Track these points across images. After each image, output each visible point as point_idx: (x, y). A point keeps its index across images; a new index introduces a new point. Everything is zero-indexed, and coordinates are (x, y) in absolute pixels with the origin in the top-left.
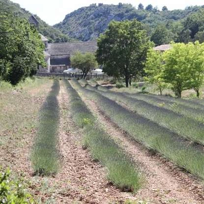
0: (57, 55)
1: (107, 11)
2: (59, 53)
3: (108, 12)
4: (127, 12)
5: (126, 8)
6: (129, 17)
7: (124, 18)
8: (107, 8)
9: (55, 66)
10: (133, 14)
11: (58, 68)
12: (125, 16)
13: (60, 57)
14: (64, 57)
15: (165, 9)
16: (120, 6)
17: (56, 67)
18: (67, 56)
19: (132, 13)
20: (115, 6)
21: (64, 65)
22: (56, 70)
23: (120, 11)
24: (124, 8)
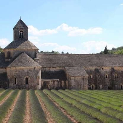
0: (49, 67)
2: (52, 65)
11: (50, 83)
15: (62, 53)
17: (48, 82)
21: (58, 80)
22: (48, 85)
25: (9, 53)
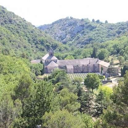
1: (75, 22)
4: (86, 24)
5: (86, 21)
15: (106, 22)
16: (82, 20)
19: (89, 24)
23: (82, 23)
25: (48, 61)
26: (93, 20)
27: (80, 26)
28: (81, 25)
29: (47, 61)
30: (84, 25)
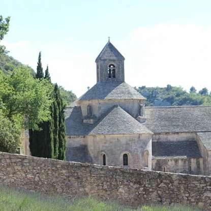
0: (166, 133)
1: (152, 94)
2: (172, 129)
3: (154, 95)
4: (178, 95)
5: (176, 91)
6: (180, 102)
7: (175, 103)
8: (152, 92)
9: (164, 158)
10: (186, 98)
11: (170, 163)
12: (176, 100)
13: (173, 138)
14: (183, 137)
16: (169, 88)
17: (165, 162)
18: (189, 135)
19: (184, 97)
20: (161, 89)
21: (185, 157)
22: (165, 167)
23: (168, 94)
24: (173, 91)
25: (90, 108)
26: (192, 89)
27: (164, 99)
28: (166, 99)
29: (84, 112)
30: (172, 98)
